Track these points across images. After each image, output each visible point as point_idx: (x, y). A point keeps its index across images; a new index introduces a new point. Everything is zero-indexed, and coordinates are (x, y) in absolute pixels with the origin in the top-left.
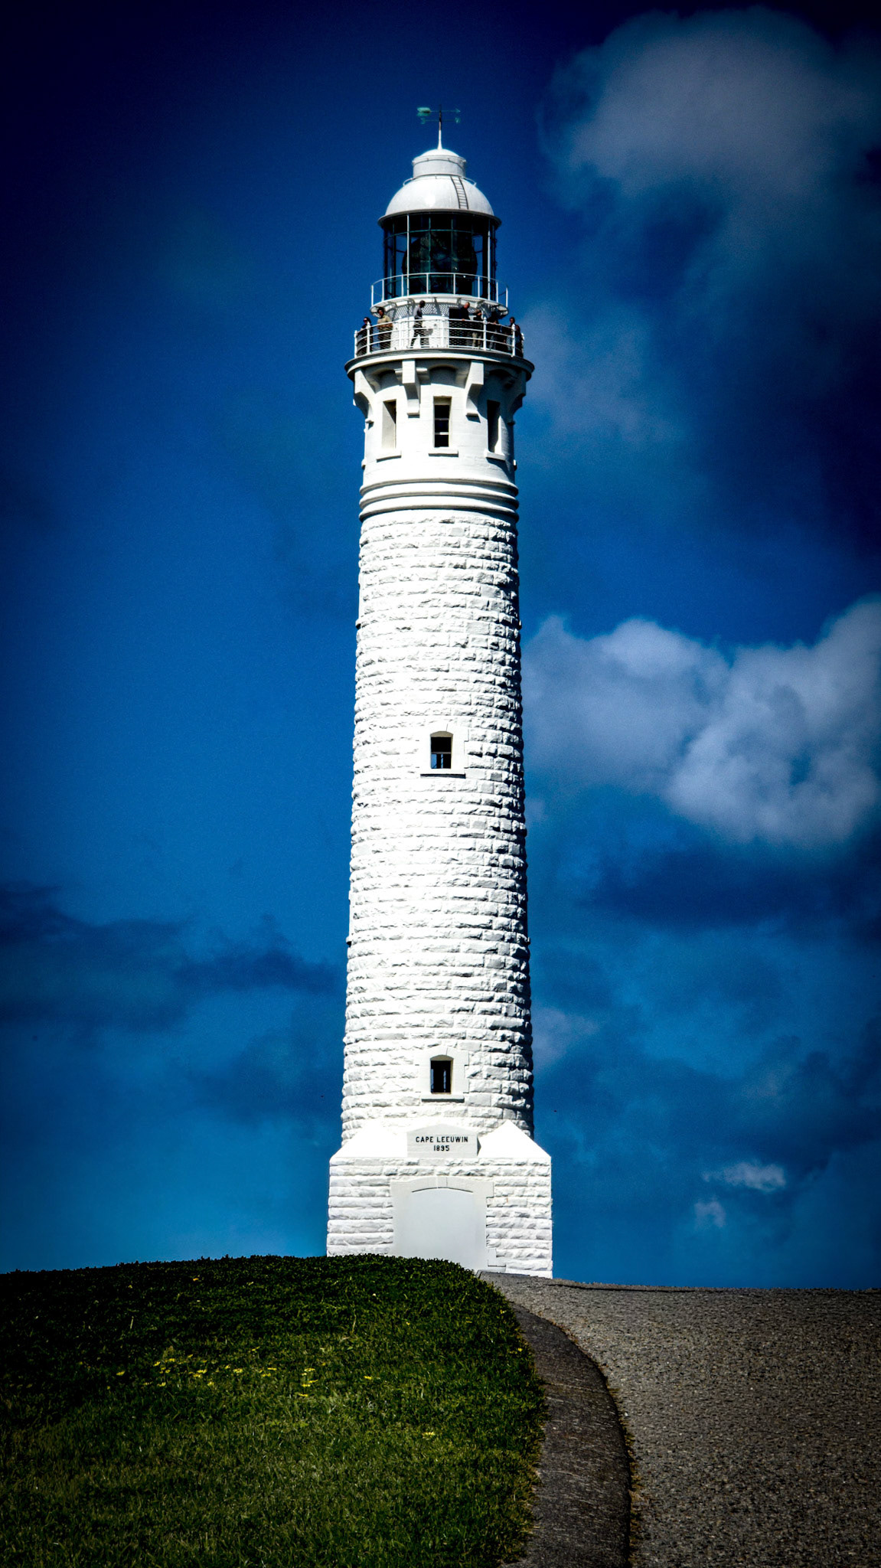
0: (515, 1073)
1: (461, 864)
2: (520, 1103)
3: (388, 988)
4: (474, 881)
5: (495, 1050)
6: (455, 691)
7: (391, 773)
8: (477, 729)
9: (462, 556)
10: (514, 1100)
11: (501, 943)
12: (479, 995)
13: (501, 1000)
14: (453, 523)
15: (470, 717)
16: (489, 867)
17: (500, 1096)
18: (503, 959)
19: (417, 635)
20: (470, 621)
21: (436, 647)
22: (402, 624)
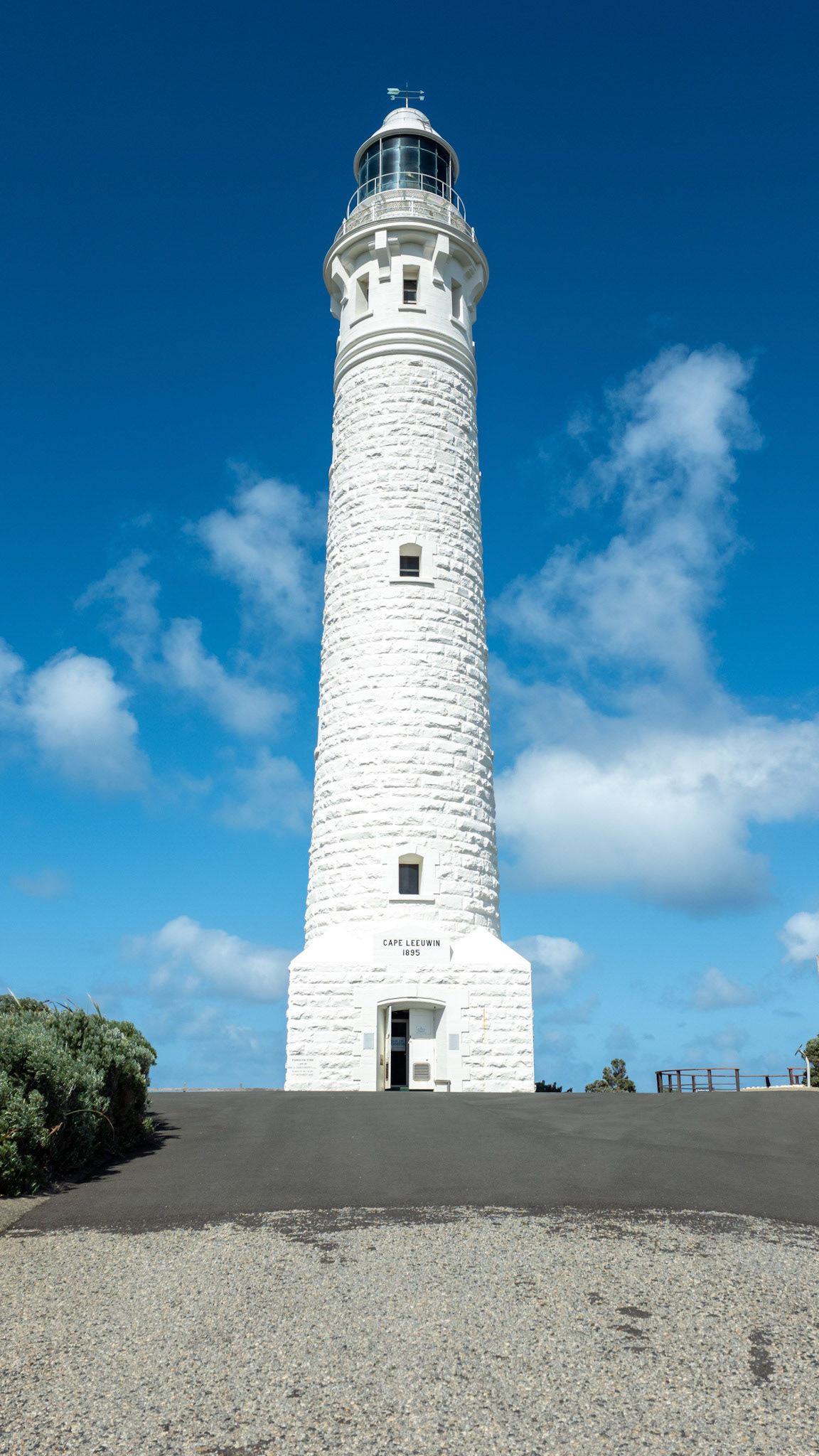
0: (485, 878)
1: (430, 666)
2: (491, 909)
3: (354, 788)
4: (442, 683)
5: (466, 852)
6: (424, 509)
7: (361, 585)
8: (444, 545)
9: (430, 394)
10: (485, 906)
11: (470, 747)
12: (448, 794)
13: (470, 802)
14: (421, 366)
15: (437, 534)
16: (457, 673)
17: (472, 900)
18: (472, 762)
19: (386, 459)
20: (438, 451)
21: (406, 470)
22: (371, 452)
